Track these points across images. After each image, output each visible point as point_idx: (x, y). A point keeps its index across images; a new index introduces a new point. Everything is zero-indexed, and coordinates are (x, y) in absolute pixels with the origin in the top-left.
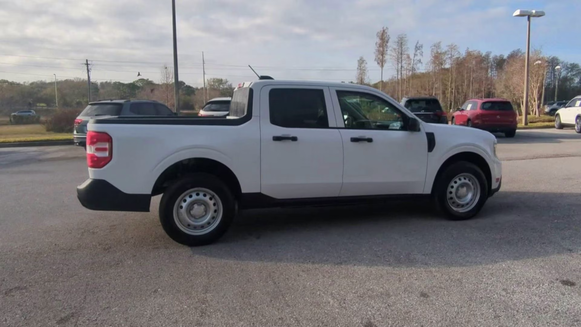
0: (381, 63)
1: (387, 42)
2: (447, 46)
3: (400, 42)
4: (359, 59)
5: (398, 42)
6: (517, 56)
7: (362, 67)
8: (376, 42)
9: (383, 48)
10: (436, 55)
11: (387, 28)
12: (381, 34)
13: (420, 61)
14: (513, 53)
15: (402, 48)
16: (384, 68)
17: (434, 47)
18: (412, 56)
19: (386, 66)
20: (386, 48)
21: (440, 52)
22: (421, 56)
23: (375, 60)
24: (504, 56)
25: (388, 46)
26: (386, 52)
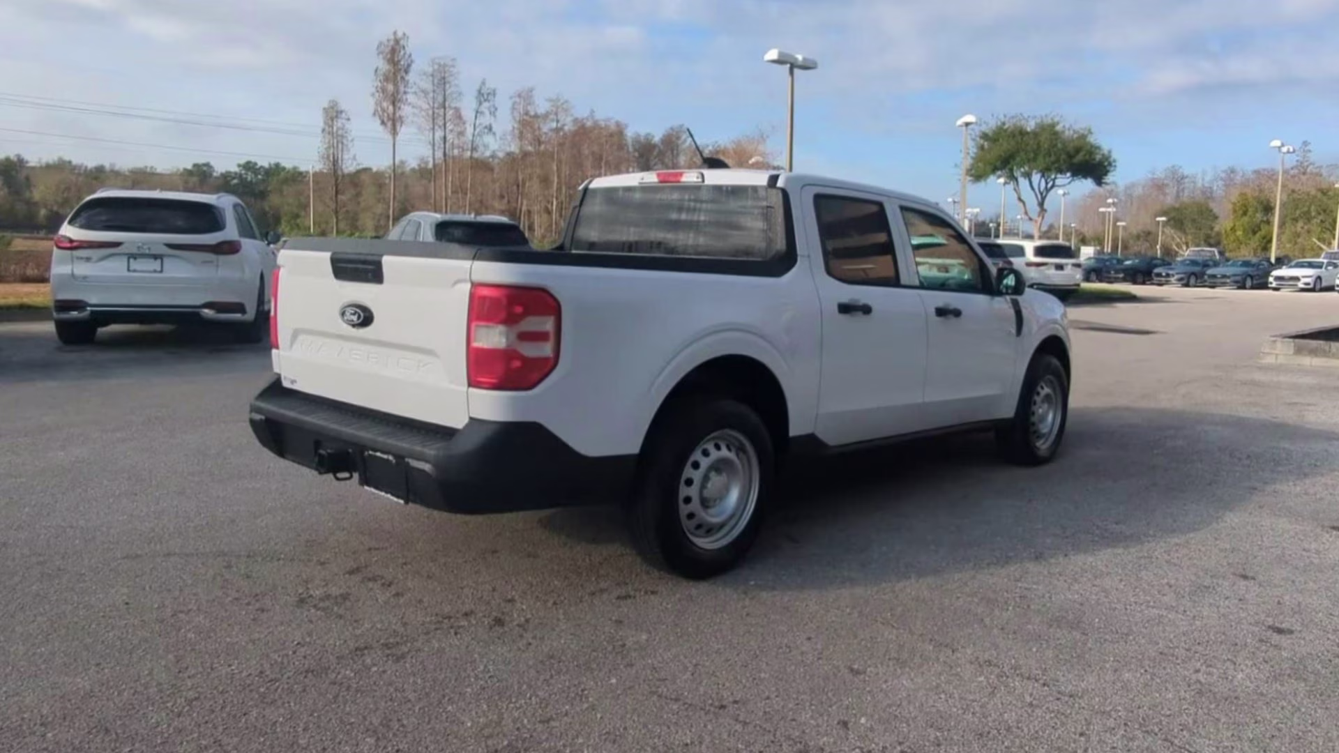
0: (389, 124)
1: (406, 72)
2: (547, 100)
3: (438, 76)
4: (326, 105)
5: (432, 75)
6: (678, 138)
7: (335, 128)
8: (375, 68)
9: (396, 85)
10: (525, 117)
11: (404, 34)
12: (390, 48)
13: (490, 128)
14: (671, 131)
15: (445, 91)
16: (398, 138)
17: (518, 100)
18: (468, 114)
19: (404, 132)
20: (405, 87)
21: (532, 113)
22: (493, 118)
23: (374, 114)
24: (653, 137)
25: (408, 82)
26: (404, 97)
